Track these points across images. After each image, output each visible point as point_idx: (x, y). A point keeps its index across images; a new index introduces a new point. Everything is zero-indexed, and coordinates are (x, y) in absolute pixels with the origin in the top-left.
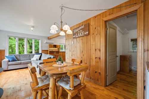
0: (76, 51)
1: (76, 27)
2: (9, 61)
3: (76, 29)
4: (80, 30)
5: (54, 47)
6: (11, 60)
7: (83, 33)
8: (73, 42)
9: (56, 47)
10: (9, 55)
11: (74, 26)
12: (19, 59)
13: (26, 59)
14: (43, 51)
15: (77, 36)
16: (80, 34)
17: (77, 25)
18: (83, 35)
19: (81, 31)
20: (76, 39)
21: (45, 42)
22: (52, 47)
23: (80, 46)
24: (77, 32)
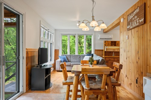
0: (131, 51)
1: (130, 12)
2: (61, 62)
3: (130, 14)
4: (135, 15)
5: (112, 45)
6: (62, 60)
7: (138, 21)
8: (127, 36)
9: (115, 45)
10: (62, 55)
11: (129, 10)
12: (70, 60)
13: (76, 61)
14: (96, 52)
15: (132, 25)
16: (135, 23)
17: (132, 7)
18: (138, 24)
19: (136, 17)
20: (131, 30)
21: (99, 38)
22: (108, 46)
23: (135, 44)
24: (131, 20)
